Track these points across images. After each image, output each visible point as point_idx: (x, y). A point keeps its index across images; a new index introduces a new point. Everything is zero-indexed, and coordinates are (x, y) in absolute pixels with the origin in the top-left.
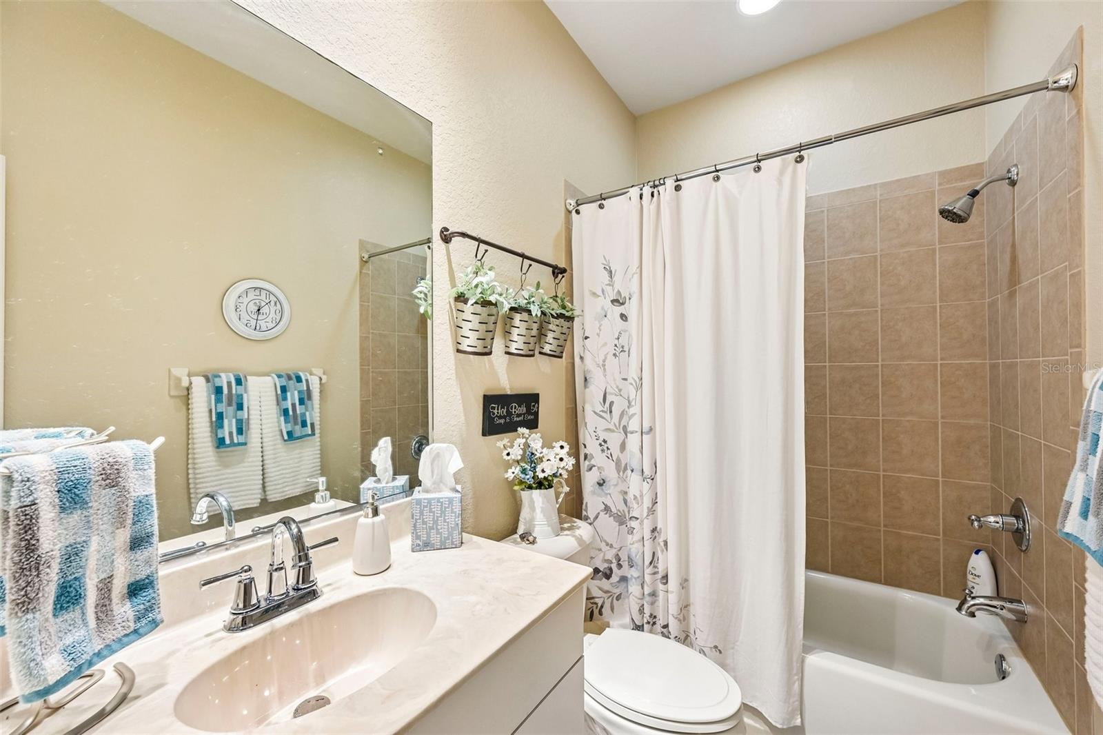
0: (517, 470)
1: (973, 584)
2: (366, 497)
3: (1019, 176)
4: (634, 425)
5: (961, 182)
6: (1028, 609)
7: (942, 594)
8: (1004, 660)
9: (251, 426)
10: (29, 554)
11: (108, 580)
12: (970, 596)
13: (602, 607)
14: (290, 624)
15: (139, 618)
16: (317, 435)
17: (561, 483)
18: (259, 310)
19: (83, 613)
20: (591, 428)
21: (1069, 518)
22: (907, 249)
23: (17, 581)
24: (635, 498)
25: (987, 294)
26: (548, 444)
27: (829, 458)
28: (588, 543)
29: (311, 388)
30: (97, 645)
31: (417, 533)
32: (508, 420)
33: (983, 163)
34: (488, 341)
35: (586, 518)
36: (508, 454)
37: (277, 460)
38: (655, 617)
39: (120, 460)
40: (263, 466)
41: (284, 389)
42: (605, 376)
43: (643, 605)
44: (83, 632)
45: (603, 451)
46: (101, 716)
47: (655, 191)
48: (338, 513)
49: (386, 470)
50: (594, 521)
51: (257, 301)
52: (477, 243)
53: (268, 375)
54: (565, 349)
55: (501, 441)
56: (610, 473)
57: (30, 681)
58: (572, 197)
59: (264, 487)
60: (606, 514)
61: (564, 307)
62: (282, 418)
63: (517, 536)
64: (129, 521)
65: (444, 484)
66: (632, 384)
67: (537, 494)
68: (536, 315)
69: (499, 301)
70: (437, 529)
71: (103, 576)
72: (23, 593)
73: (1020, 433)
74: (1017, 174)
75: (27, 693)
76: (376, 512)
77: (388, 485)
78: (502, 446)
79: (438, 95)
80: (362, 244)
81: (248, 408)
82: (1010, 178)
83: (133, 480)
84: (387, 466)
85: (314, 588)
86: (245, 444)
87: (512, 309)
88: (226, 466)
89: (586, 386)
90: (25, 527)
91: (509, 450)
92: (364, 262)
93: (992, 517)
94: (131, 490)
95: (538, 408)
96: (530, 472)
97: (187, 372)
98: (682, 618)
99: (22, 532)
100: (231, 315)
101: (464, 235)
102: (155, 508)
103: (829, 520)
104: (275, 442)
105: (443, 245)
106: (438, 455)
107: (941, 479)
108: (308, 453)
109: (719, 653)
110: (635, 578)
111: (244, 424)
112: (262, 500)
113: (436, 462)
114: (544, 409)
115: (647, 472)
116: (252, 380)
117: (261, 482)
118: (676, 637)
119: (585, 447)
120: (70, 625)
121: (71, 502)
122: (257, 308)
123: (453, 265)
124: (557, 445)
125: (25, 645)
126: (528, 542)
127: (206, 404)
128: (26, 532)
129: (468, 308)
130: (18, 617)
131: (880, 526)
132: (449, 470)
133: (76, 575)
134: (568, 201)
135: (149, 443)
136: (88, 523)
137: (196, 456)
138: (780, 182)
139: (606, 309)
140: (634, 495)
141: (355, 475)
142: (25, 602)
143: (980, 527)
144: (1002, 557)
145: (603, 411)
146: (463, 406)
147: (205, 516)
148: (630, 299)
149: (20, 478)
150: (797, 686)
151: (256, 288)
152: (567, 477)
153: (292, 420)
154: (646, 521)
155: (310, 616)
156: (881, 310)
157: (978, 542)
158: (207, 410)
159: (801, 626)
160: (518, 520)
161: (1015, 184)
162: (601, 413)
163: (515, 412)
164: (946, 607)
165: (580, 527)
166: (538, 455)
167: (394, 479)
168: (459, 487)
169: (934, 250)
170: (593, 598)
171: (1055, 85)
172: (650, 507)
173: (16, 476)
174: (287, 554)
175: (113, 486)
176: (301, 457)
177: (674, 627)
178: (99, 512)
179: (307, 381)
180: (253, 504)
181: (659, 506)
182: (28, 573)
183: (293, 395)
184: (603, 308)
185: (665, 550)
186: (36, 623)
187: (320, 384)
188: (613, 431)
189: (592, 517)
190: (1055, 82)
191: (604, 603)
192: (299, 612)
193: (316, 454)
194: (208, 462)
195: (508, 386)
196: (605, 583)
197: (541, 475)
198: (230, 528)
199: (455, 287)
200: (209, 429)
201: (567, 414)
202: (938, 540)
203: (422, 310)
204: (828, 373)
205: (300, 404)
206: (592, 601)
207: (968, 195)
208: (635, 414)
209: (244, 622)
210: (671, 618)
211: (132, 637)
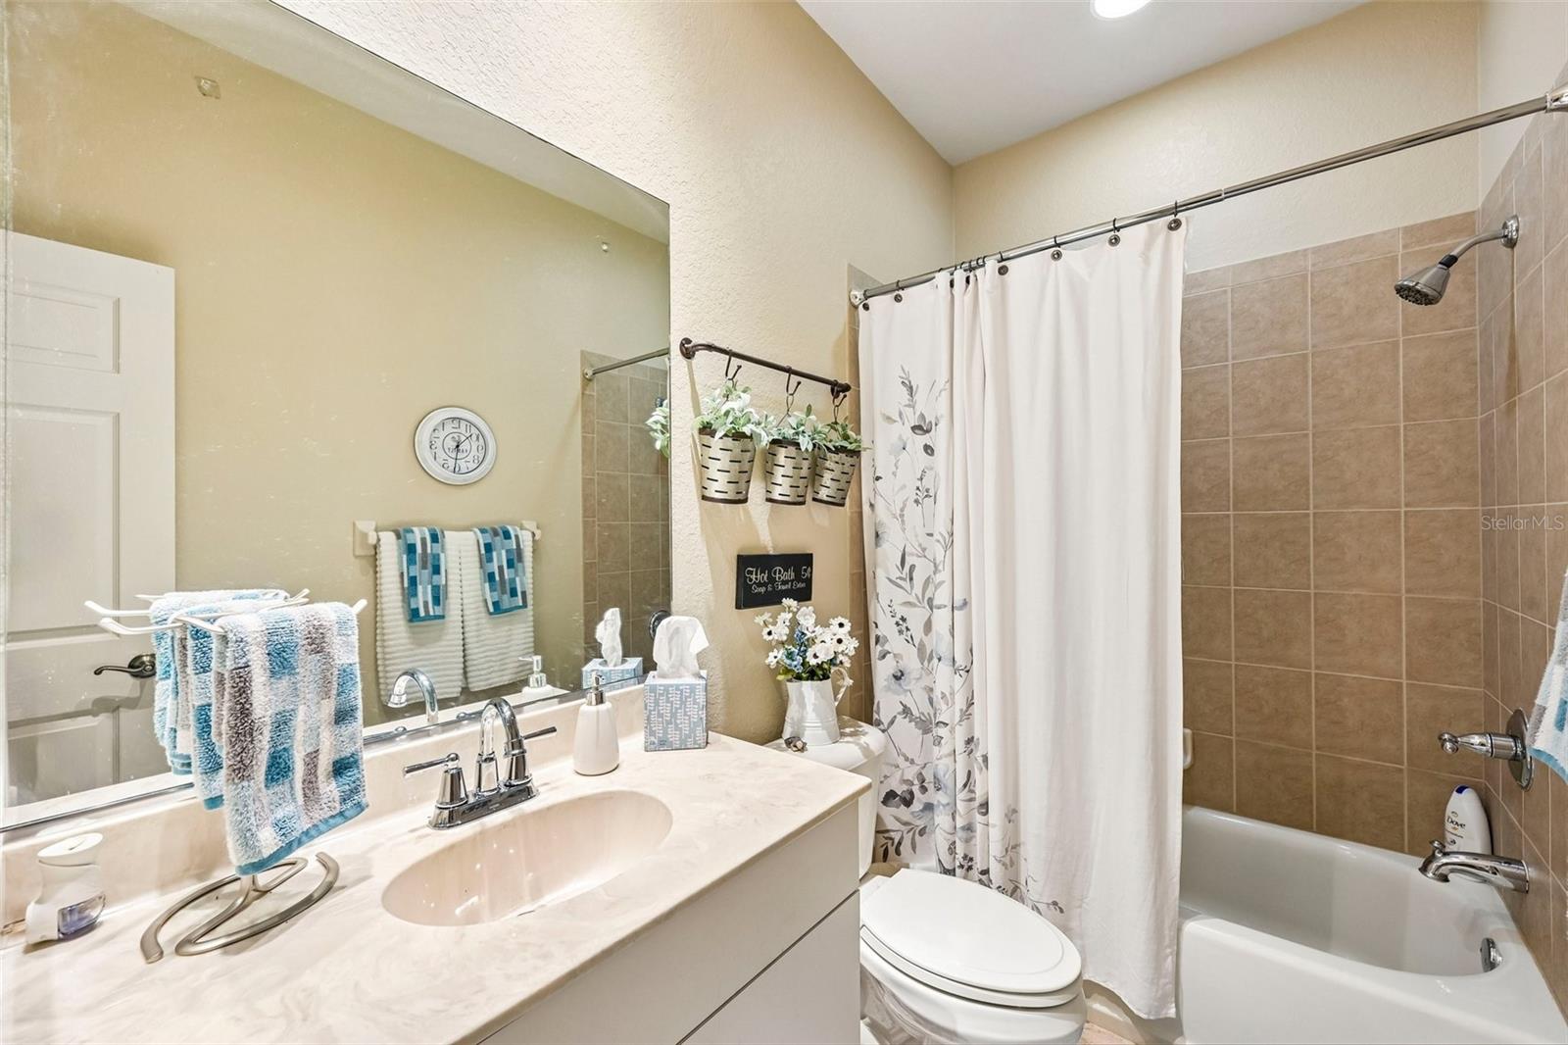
0: (781, 654)
1: (1454, 837)
2: (589, 682)
3: (1520, 232)
4: (942, 597)
5: (1439, 241)
6: (1531, 873)
7: (1406, 849)
8: (1494, 947)
9: (450, 595)
10: (243, 718)
11: (314, 755)
12: (1441, 852)
13: (900, 843)
14: (501, 824)
15: (345, 800)
16: (530, 607)
17: (842, 674)
18: (458, 446)
19: (292, 788)
20: (884, 601)
21: (1541, 729)
22: (1353, 344)
23: (234, 746)
24: (944, 696)
25: (1479, 409)
26: (823, 622)
27: (1233, 649)
28: (877, 754)
29: (522, 547)
30: (304, 824)
31: (651, 727)
32: (770, 589)
33: (1473, 212)
34: (743, 485)
35: (878, 723)
36: (770, 633)
37: (483, 638)
38: (971, 859)
39: (324, 624)
40: (464, 645)
41: (489, 548)
42: (904, 530)
43: (955, 842)
44: (291, 808)
45: (901, 632)
46: (309, 902)
47: (971, 275)
48: (556, 700)
49: (614, 649)
50: (888, 728)
51: (455, 435)
52: (728, 357)
53: (468, 529)
54: (849, 493)
55: (761, 616)
56: (911, 662)
57: (246, 851)
58: (858, 287)
59: (465, 673)
60: (905, 718)
61: (846, 437)
62: (487, 585)
63: (781, 741)
64: (334, 692)
65: (684, 667)
66: (938, 541)
67: (808, 687)
68: (806, 449)
69: (755, 432)
70: (676, 725)
71: (310, 750)
72: (238, 759)
73: (1520, 614)
74: (1517, 230)
75: (243, 864)
76: (600, 700)
77: (616, 668)
78: (762, 623)
79: (677, 167)
80: (585, 357)
81: (446, 571)
82: (1506, 236)
83: (338, 647)
84: (615, 644)
85: (528, 785)
86: (443, 617)
87: (774, 442)
88: (421, 645)
89: (877, 545)
90: (240, 690)
91: (771, 628)
92: (587, 381)
93: (1476, 737)
94: (336, 657)
95: (811, 573)
96: (798, 657)
97: (373, 527)
98: (1008, 862)
99: (237, 694)
100: (425, 454)
101: (710, 347)
102: (359, 679)
103: (1234, 738)
104: (478, 616)
105: (684, 362)
106: (677, 631)
107: (1405, 682)
108: (519, 631)
109: (1060, 911)
110: (943, 806)
111: (441, 592)
112: (463, 688)
113: (674, 642)
114: (820, 574)
115: (960, 661)
116: (451, 538)
117: (462, 666)
118: (1000, 887)
119: (877, 627)
120: (280, 799)
121: (279, 667)
122: (456, 444)
123: (697, 387)
124: (835, 622)
125: (241, 814)
126: (795, 749)
127: (397, 566)
128: (240, 695)
129: (716, 442)
130: (234, 784)
131: (1311, 749)
132: (691, 650)
133: (285, 745)
134: (854, 292)
135: (352, 606)
136: (295, 691)
137: (385, 631)
138: (1147, 260)
139: (905, 439)
140: (942, 693)
141: (576, 653)
142: (240, 768)
143: (1455, 750)
144: (1499, 798)
145: (901, 578)
146: (711, 569)
147: (404, 698)
148: (936, 425)
149: (234, 638)
150: (1169, 962)
151: (454, 419)
152: (849, 666)
153: (498, 588)
154: (957, 728)
155: (524, 818)
156: (1314, 435)
157: (1463, 775)
158: (397, 573)
159: (1177, 879)
160: (784, 720)
161: (1515, 244)
162: (898, 581)
163: (780, 578)
164: (1403, 866)
165: (867, 733)
166: (809, 635)
167: (624, 661)
168: (704, 673)
169: (1396, 345)
170: (888, 831)
171: (1556, 103)
172: (965, 708)
173: (230, 635)
174: (499, 743)
175: (318, 652)
176: (509, 636)
177: (996, 873)
178: (306, 679)
179: (517, 537)
180: (452, 693)
181: (976, 709)
182: (243, 739)
183: (499, 555)
184: (900, 438)
185: (984, 768)
186: (251, 792)
187: (534, 541)
188: (914, 605)
189: (886, 721)
190: (1557, 100)
191: (902, 838)
192: (513, 812)
193: (529, 632)
194: (400, 638)
195: (771, 545)
196: (903, 812)
197: (813, 662)
198: (433, 714)
199: (700, 414)
200: (400, 598)
201: (852, 582)
202: (1401, 770)
203: (658, 445)
204: (1232, 525)
205: (509, 567)
206: (886, 835)
207: (1440, 263)
208: (944, 582)
209: (451, 818)
210: (992, 859)
211: (339, 819)
